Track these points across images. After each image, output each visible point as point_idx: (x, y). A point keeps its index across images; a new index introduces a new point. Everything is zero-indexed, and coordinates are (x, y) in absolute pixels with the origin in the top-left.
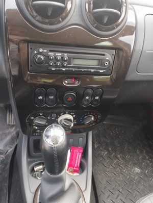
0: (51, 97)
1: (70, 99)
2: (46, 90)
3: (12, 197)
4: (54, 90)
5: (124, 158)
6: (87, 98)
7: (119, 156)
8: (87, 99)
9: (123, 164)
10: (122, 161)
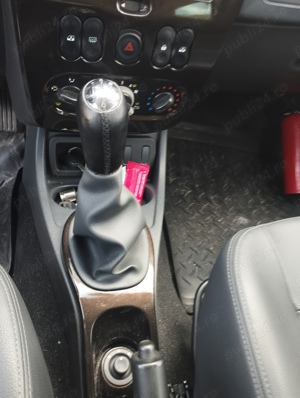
0: (93, 40)
1: (130, 47)
2: (83, 22)
3: (20, 247)
4: (97, 23)
5: (220, 202)
6: (164, 48)
7: (212, 198)
8: (163, 52)
9: (218, 210)
10: (218, 206)
